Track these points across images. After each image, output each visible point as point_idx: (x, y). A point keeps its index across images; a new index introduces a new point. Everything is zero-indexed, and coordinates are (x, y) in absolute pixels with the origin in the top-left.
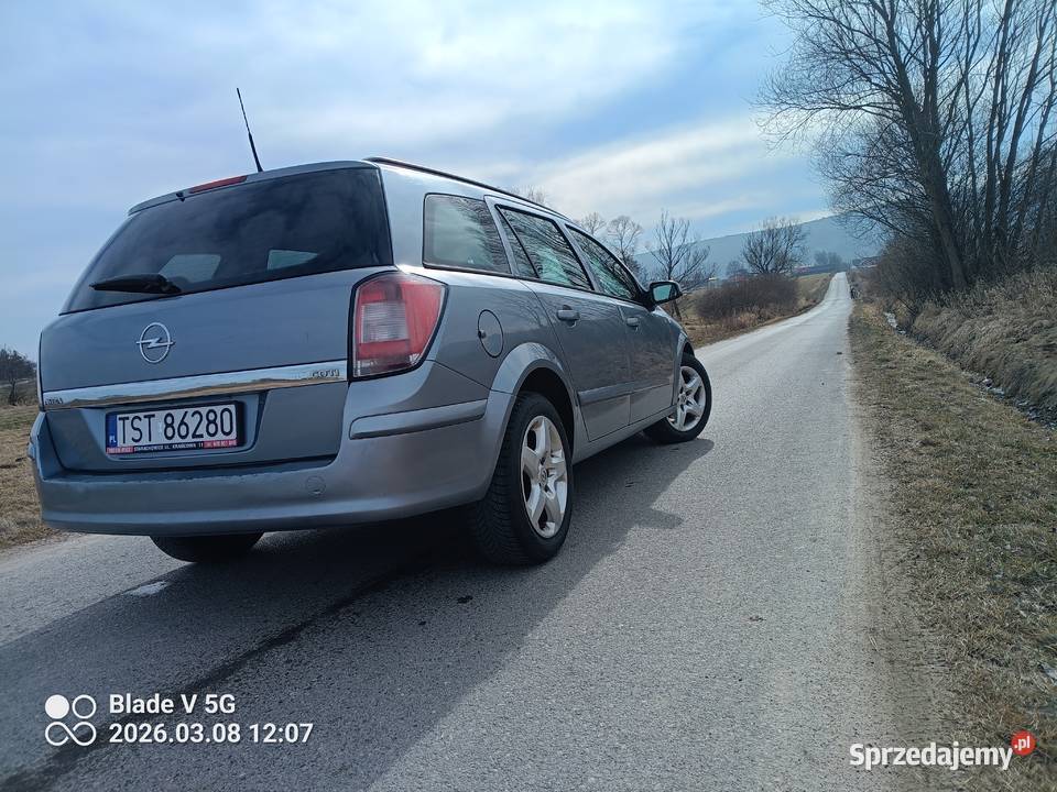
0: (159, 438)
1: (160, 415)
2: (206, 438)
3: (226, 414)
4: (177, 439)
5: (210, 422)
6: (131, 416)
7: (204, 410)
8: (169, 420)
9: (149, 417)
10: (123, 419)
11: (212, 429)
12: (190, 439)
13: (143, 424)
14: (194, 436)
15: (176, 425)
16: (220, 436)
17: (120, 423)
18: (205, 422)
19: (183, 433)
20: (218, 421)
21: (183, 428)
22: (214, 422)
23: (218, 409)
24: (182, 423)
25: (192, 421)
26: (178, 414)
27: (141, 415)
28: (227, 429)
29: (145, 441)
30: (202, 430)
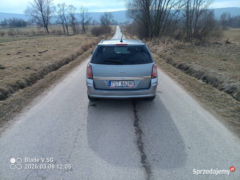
0: (120, 85)
1: (120, 82)
2: (129, 85)
3: (132, 82)
4: (123, 85)
5: (129, 83)
7: (128, 82)
8: (122, 83)
10: (113, 82)
11: (130, 84)
12: (126, 85)
13: (117, 83)
14: (127, 85)
15: (123, 83)
18: (128, 83)
20: (131, 83)
22: (130, 83)
23: (131, 82)
25: (126, 83)
28: (132, 84)
29: (117, 85)
30: (128, 84)
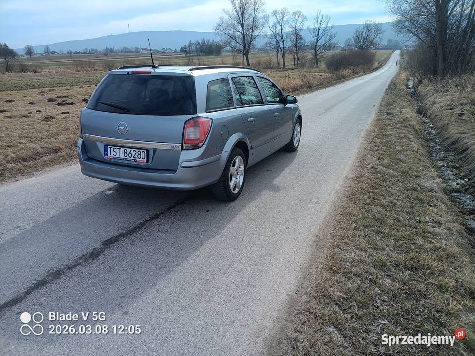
0: (122, 156)
1: (123, 149)
2: (137, 159)
3: (144, 153)
4: (128, 157)
5: (138, 154)
6: (113, 147)
7: (137, 151)
8: (126, 151)
9: (119, 149)
10: (111, 148)
11: (139, 156)
12: (132, 158)
13: (117, 151)
14: (133, 157)
15: (128, 153)
16: (141, 159)
17: (109, 149)
18: (137, 154)
19: (130, 156)
20: (141, 155)
21: (130, 154)
22: (140, 154)
23: (141, 151)
24: (130, 153)
25: (133, 154)
26: (129, 150)
27: (117, 148)
28: (144, 158)
29: (117, 156)
30: (136, 156)
